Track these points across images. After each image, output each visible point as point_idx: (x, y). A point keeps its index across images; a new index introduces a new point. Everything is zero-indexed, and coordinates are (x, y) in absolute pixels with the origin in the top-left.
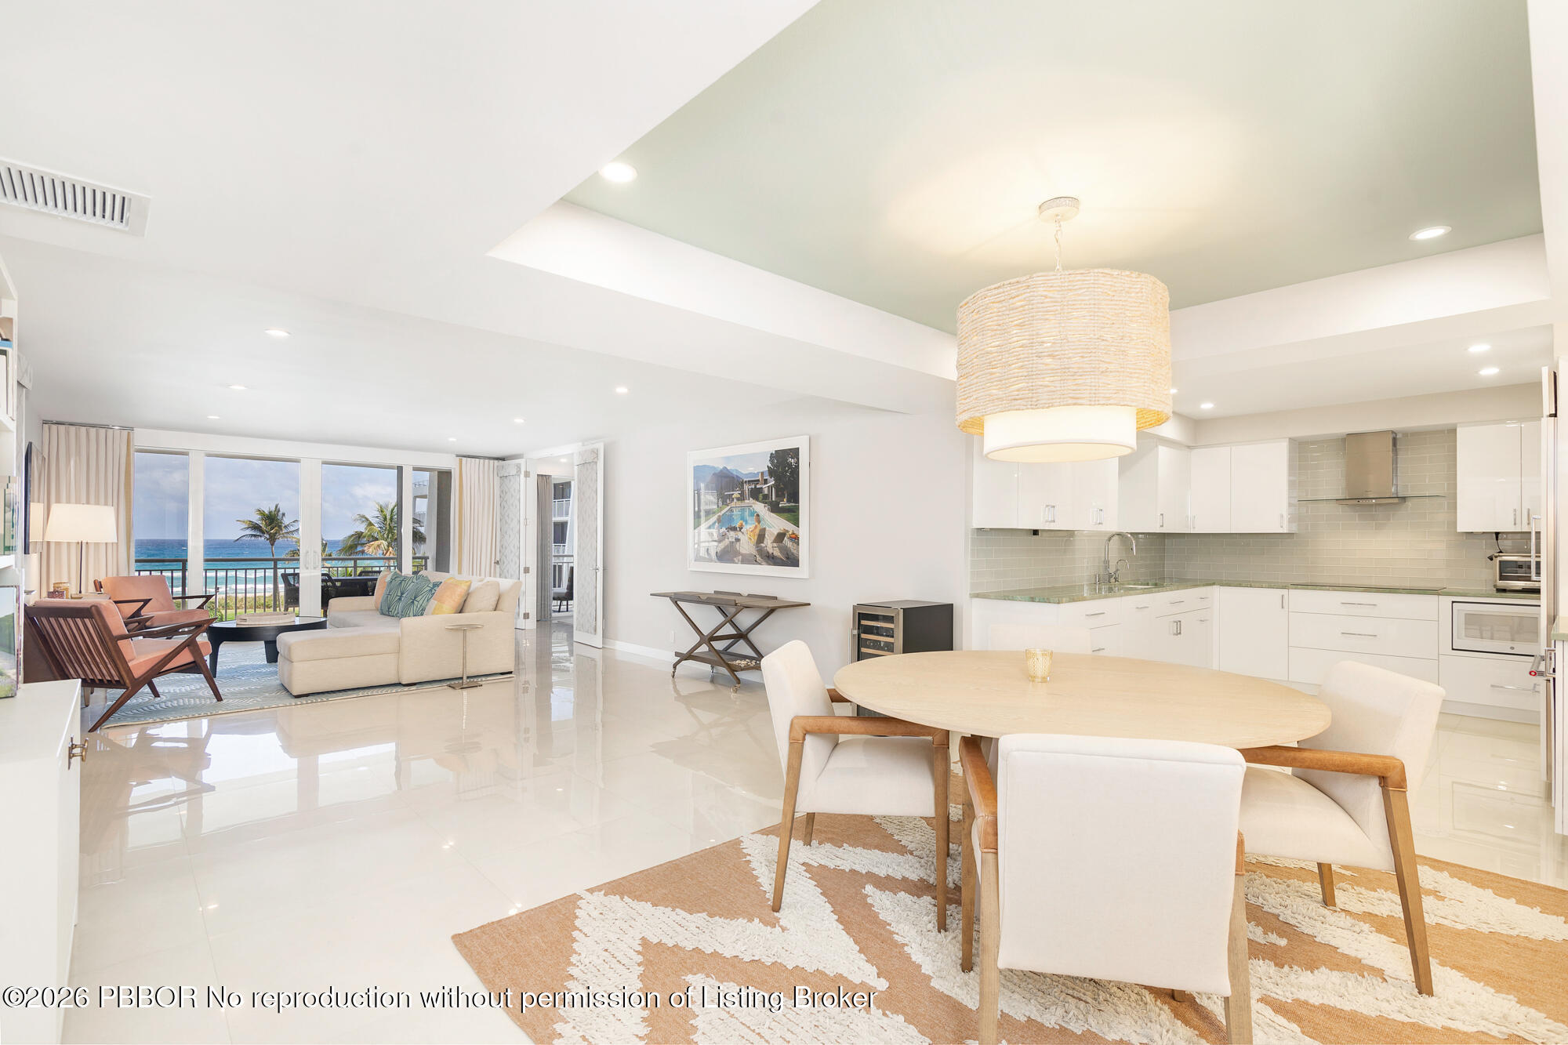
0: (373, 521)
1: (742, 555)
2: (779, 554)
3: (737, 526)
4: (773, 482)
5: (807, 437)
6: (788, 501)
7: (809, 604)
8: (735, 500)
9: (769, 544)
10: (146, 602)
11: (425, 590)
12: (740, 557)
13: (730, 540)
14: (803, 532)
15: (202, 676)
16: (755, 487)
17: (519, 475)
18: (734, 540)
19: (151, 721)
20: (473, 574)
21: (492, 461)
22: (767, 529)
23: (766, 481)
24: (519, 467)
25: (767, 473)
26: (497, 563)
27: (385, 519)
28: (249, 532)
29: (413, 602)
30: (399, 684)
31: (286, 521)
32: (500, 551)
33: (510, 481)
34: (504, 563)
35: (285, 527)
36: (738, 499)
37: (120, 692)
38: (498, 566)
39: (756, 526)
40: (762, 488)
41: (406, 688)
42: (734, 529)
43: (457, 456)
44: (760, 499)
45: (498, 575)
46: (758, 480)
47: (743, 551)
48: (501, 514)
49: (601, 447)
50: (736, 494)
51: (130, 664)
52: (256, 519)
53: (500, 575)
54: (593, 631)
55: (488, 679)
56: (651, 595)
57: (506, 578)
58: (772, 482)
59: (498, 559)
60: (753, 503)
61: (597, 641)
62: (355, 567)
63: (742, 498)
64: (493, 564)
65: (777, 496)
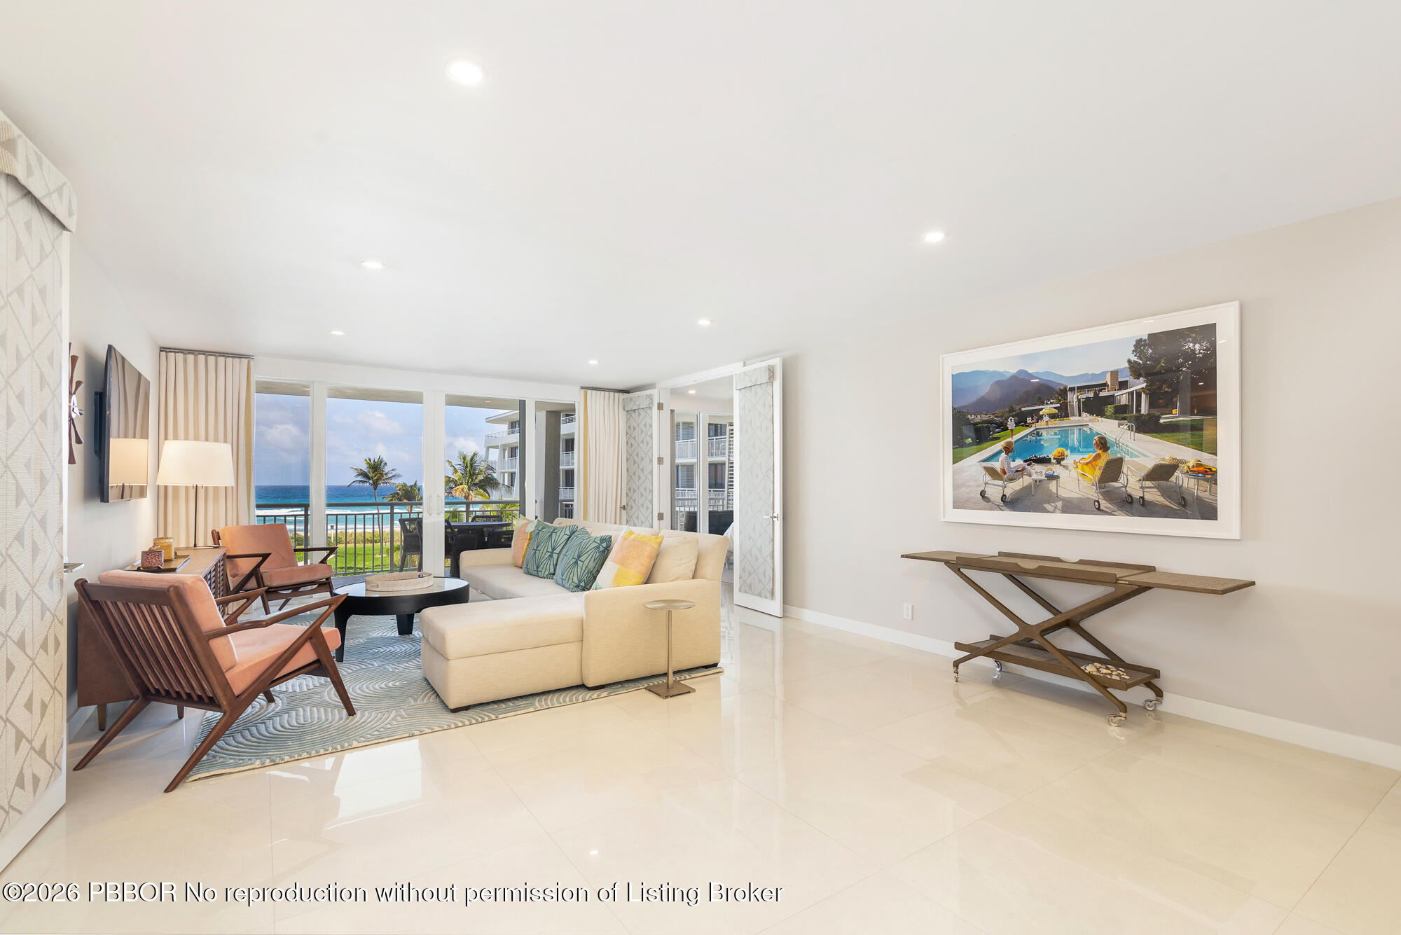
0: (457, 467)
1: (1063, 500)
2: (1163, 499)
3: (1051, 456)
4: (1144, 385)
5: (1237, 304)
6: (1182, 413)
7: (1253, 583)
8: (1046, 418)
9: (1131, 482)
10: (265, 557)
11: (591, 547)
12: (1059, 504)
13: (1034, 477)
14: (1227, 461)
15: (329, 679)
16: (1096, 395)
17: (651, 408)
18: (1043, 477)
19: (258, 763)
20: (598, 521)
21: (617, 394)
22: (1127, 458)
23: (1123, 385)
24: (650, 397)
25: (1128, 372)
26: (624, 508)
27: (467, 467)
28: (360, 478)
29: (576, 563)
30: (582, 686)
31: (386, 469)
32: (627, 495)
33: (639, 414)
34: (632, 507)
35: (386, 474)
36: (1052, 416)
37: (215, 715)
38: (624, 512)
39: (1098, 457)
40: (1113, 396)
41: (595, 694)
42: (1044, 461)
43: (582, 388)
44: (1108, 414)
45: (624, 520)
46: (1105, 385)
47: (1063, 493)
48: (627, 452)
49: (776, 362)
50: (1048, 409)
51: (228, 675)
52: (364, 468)
53: (627, 522)
54: (769, 595)
55: (693, 676)
56: (902, 556)
57: (635, 525)
58: (1141, 384)
59: (624, 503)
60: (1090, 421)
61: (775, 606)
62: (468, 512)
63: (1063, 412)
64: (618, 508)
65: (1152, 405)
